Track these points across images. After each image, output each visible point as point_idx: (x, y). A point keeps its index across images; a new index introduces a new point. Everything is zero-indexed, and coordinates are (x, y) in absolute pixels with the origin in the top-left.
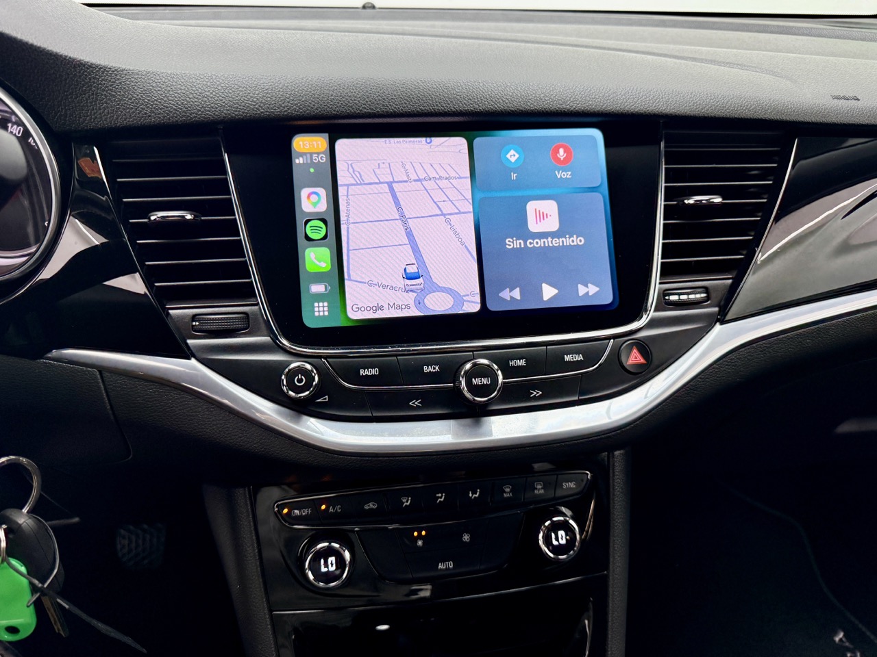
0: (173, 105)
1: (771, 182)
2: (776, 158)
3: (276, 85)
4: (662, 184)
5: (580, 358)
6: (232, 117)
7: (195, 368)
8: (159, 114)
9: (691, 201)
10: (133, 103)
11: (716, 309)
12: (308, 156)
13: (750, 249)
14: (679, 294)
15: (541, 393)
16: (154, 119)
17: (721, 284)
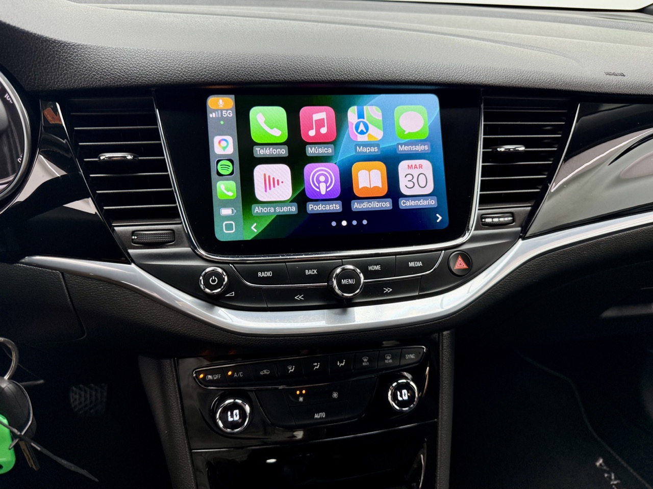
0: (118, 72)
1: (560, 136)
2: (564, 118)
3: (196, 58)
4: (481, 137)
5: (420, 264)
6: (162, 82)
7: (134, 271)
8: (107, 79)
9: (502, 149)
10: (87, 70)
11: (519, 229)
12: (220, 112)
13: (544, 185)
14: (493, 218)
15: (391, 290)
16: (103, 83)
17: (524, 210)
